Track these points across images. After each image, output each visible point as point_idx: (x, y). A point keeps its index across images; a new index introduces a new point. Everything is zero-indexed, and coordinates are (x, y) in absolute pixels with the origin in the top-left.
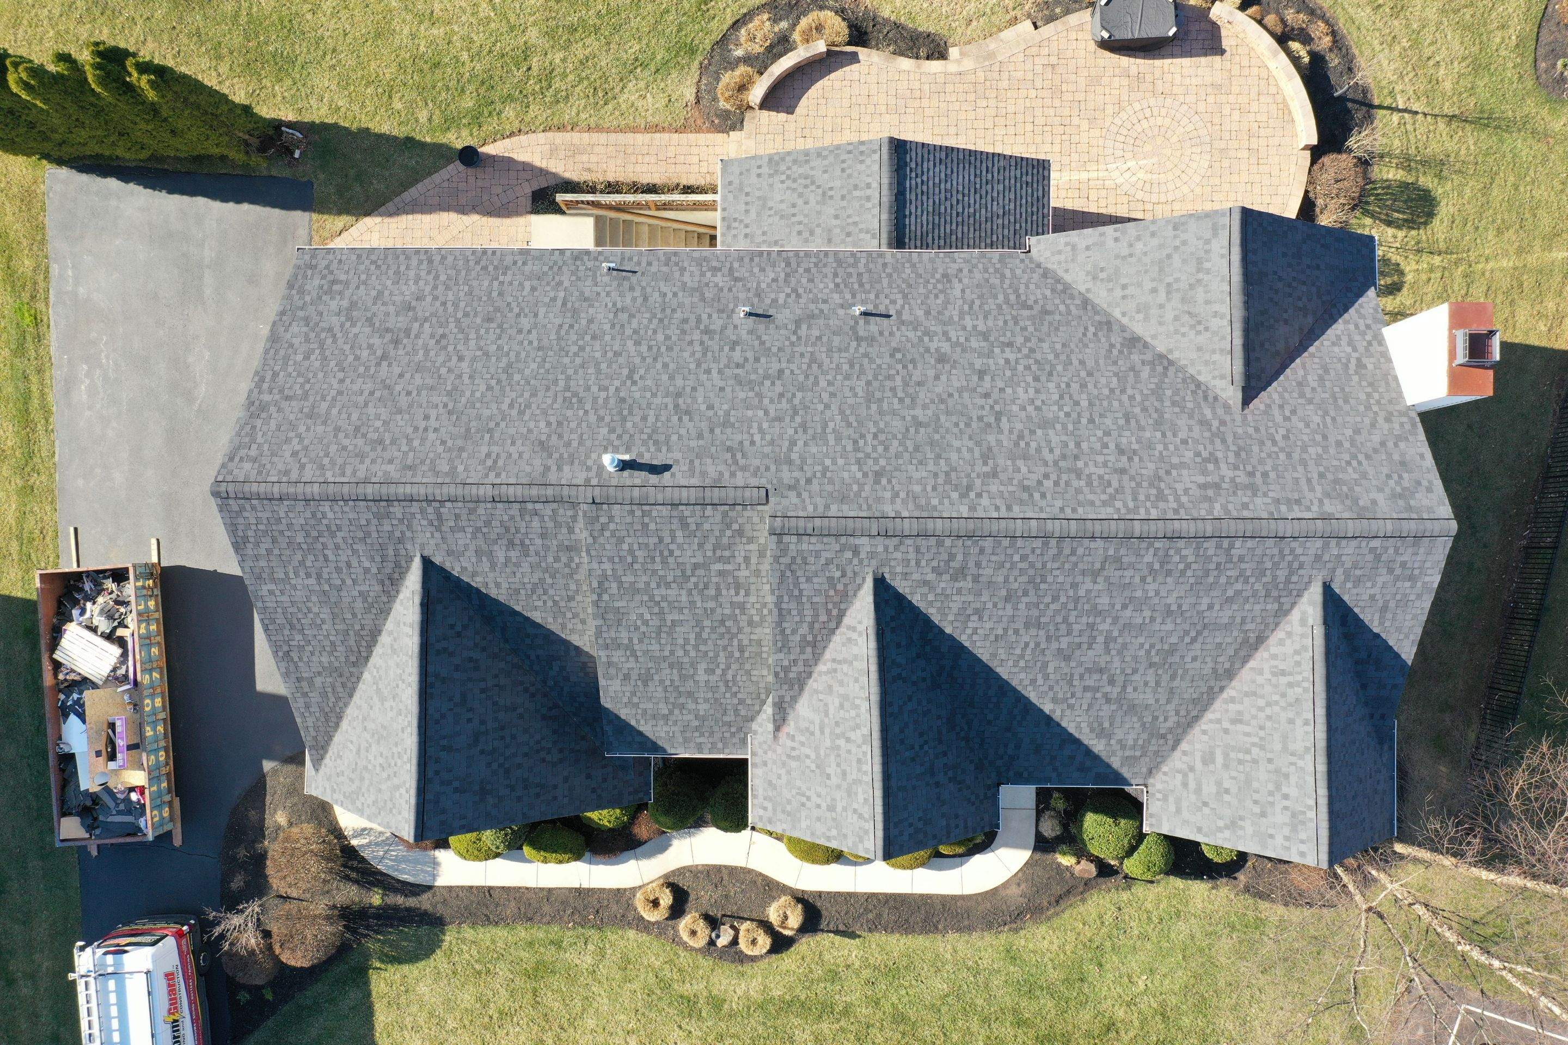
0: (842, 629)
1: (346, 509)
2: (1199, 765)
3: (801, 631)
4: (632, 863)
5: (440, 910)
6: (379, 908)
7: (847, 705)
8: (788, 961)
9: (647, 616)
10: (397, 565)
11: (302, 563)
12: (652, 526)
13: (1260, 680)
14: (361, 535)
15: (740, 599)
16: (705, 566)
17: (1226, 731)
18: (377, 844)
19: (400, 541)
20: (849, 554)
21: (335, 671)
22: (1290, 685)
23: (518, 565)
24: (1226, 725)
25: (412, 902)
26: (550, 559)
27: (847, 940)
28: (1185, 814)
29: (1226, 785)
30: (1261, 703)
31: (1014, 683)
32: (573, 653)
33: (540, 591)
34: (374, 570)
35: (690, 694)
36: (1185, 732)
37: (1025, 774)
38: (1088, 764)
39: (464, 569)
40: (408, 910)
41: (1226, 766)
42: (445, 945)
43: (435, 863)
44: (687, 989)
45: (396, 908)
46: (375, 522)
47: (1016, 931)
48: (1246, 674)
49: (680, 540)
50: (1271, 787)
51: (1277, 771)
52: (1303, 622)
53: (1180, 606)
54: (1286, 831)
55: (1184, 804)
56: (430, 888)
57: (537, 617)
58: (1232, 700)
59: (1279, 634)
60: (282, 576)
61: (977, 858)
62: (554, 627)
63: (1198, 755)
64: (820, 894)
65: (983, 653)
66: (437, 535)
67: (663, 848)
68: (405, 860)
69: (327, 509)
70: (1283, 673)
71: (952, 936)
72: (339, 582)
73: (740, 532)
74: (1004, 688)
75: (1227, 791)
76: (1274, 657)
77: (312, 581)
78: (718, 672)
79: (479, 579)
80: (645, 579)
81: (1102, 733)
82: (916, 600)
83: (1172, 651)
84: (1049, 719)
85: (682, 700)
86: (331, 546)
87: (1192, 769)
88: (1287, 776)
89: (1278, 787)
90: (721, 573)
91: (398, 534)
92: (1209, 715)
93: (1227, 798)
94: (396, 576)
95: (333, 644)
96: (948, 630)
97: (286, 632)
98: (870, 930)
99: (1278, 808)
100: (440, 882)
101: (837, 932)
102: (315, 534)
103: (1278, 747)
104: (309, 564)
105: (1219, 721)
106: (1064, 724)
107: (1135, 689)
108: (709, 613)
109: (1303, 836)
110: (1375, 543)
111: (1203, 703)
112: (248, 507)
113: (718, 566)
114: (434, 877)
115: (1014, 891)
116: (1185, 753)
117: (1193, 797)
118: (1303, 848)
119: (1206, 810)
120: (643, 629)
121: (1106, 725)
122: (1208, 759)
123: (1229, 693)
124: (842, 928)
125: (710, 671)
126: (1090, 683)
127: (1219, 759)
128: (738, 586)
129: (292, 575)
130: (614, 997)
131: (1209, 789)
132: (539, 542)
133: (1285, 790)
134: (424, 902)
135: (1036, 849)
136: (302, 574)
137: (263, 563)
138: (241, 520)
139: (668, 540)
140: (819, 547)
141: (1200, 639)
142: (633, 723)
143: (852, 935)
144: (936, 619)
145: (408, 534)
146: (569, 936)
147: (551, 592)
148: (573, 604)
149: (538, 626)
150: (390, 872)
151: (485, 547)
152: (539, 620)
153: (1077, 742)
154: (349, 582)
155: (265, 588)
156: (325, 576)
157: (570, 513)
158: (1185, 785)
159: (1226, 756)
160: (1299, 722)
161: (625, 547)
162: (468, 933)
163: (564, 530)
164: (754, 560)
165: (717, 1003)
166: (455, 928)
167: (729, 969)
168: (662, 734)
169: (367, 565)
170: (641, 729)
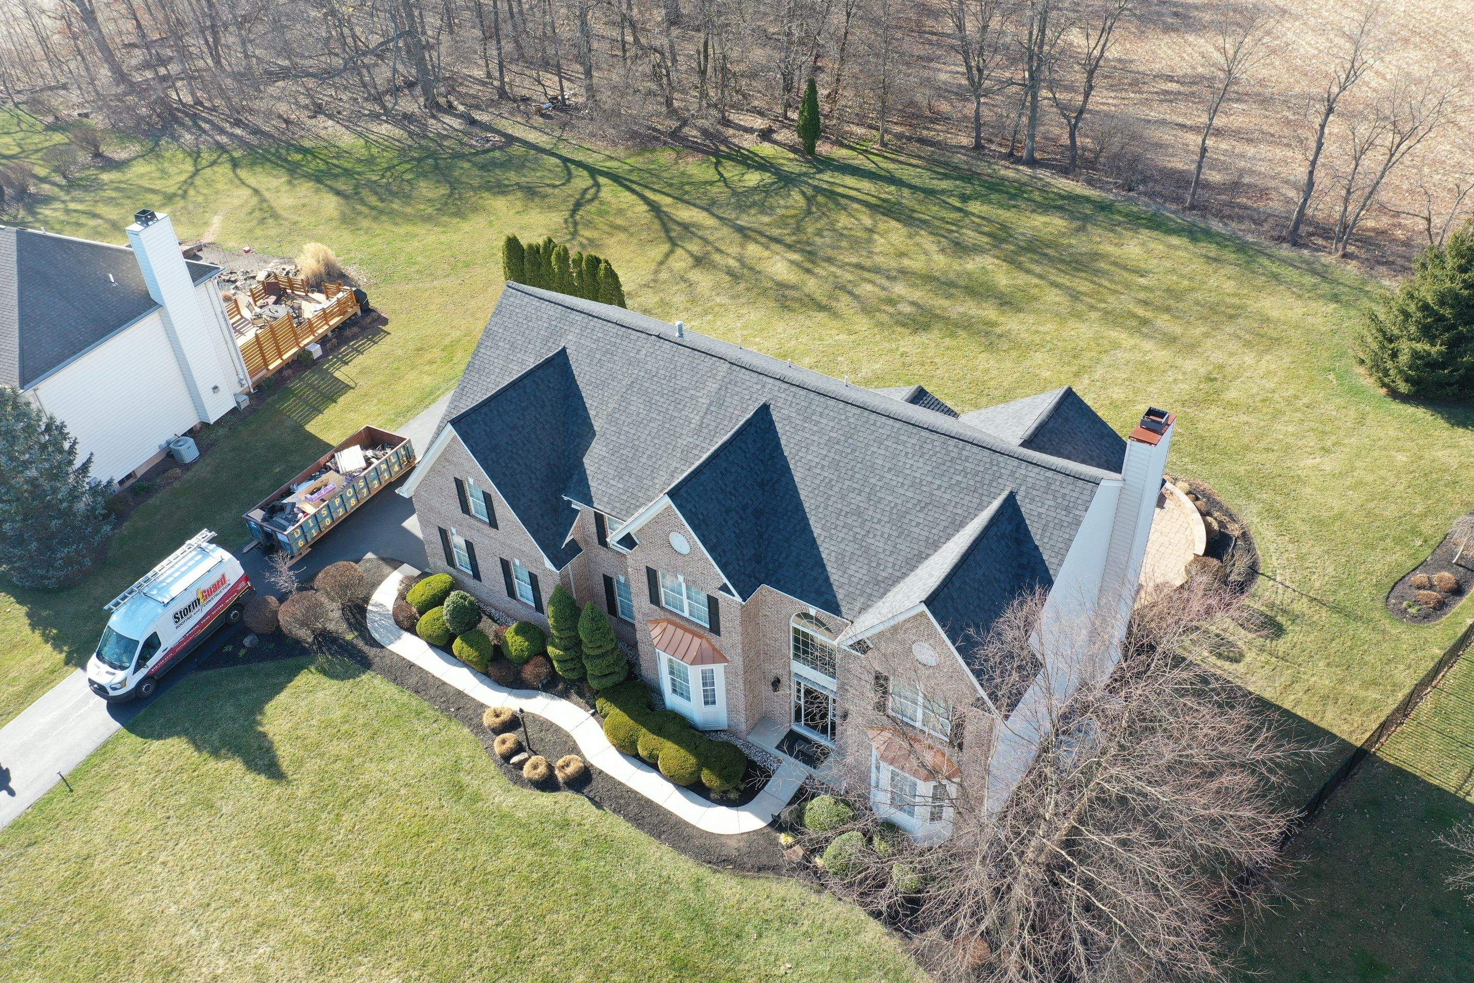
4: (505, 695)
5: (377, 661)
6: (347, 642)
8: (545, 799)
14: (548, 325)
15: (692, 415)
16: (687, 390)
18: (380, 614)
19: (561, 334)
20: (759, 387)
25: (366, 649)
26: (618, 367)
27: (594, 808)
33: (601, 387)
35: (631, 469)
36: (893, 585)
37: (782, 583)
38: (823, 589)
40: (360, 651)
42: (358, 680)
43: (399, 638)
44: (467, 779)
45: (354, 647)
46: (558, 319)
47: (715, 871)
48: (945, 547)
53: (921, 480)
56: (383, 647)
59: (975, 521)
61: (723, 809)
64: (601, 772)
65: (798, 476)
66: (579, 335)
67: (529, 696)
68: (386, 628)
69: (544, 305)
71: (665, 847)
72: (518, 350)
74: (798, 506)
77: (507, 345)
78: (654, 459)
79: (578, 369)
82: (778, 426)
84: (814, 541)
85: (624, 472)
86: (530, 327)
91: (563, 331)
97: (473, 373)
98: (614, 811)
100: (389, 647)
101: (591, 799)
102: (529, 318)
106: (821, 549)
107: (875, 535)
110: (1050, 474)
112: (514, 294)
113: (693, 391)
114: (391, 643)
115: (733, 843)
120: (634, 417)
121: (847, 559)
123: (931, 560)
124: (597, 799)
125: (650, 457)
126: (849, 521)
128: (695, 407)
129: (502, 340)
130: (419, 760)
132: (620, 354)
134: (372, 652)
135: (771, 825)
136: (506, 340)
137: (495, 328)
138: (505, 300)
139: (678, 368)
140: (748, 378)
141: (925, 511)
142: (590, 478)
143: (600, 807)
144: (783, 442)
145: (567, 331)
146: (429, 713)
147: (605, 390)
150: (371, 629)
151: (594, 349)
152: (588, 406)
153: (823, 567)
154: (522, 351)
162: (377, 680)
165: (476, 798)
166: (373, 674)
167: (505, 781)
168: (600, 492)
169: (537, 344)
170: (591, 484)
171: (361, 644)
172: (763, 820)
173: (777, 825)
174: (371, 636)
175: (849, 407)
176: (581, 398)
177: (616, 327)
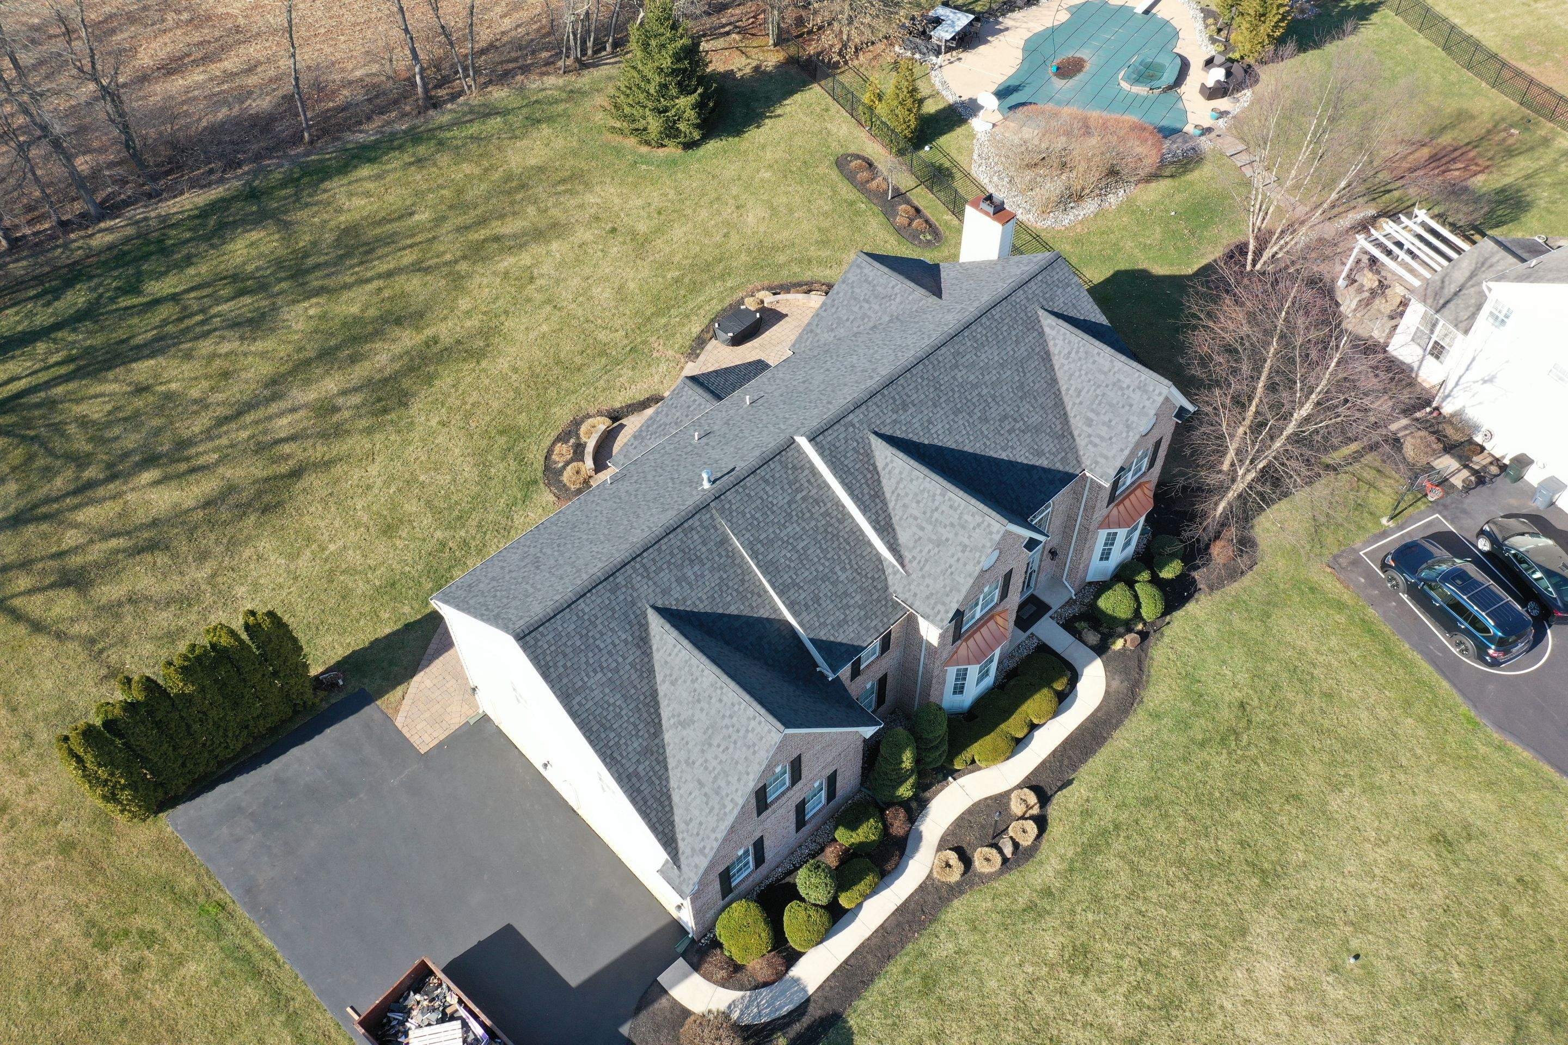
0: (882, 473)
1: (593, 598)
2: (1089, 430)
3: (866, 491)
4: (911, 862)
5: (829, 1008)
7: (920, 498)
8: (1055, 829)
9: (789, 555)
10: (641, 625)
11: (587, 662)
12: (753, 494)
13: (1066, 368)
14: (610, 613)
15: (823, 510)
16: (793, 500)
17: (1081, 403)
18: (747, 1007)
19: (633, 603)
20: (851, 429)
21: (646, 751)
22: (1077, 352)
23: (703, 576)
24: (1077, 401)
25: (806, 1021)
26: (717, 558)
27: (1070, 788)
28: (1110, 454)
29: (1107, 419)
30: (1077, 374)
31: (978, 452)
32: (768, 625)
33: (725, 588)
34: (630, 639)
35: (846, 594)
36: (1069, 427)
38: (1049, 478)
39: (677, 600)
40: (809, 1028)
41: (1098, 414)
42: (855, 1029)
43: (796, 981)
44: (1022, 902)
45: (800, 1036)
46: (613, 597)
47: (1141, 701)
48: (1060, 374)
49: (771, 493)
50: (1120, 393)
51: (1114, 384)
52: (1052, 328)
53: (1002, 359)
54: (1145, 397)
55: (1105, 452)
56: (808, 1000)
57: (733, 610)
58: (1068, 389)
59: (1051, 344)
60: (580, 683)
61: (1080, 686)
62: (746, 612)
63: (1085, 428)
64: (1031, 775)
65: (951, 444)
66: (650, 583)
67: (919, 837)
68: (774, 998)
69: (583, 605)
70: (1069, 353)
71: (1116, 734)
72: (614, 665)
73: (794, 468)
74: (978, 458)
75: (1110, 421)
76: (1060, 352)
77: (600, 675)
78: (848, 567)
79: (689, 603)
80: (771, 530)
81: (1040, 454)
82: (899, 434)
83: (1022, 386)
85: (845, 601)
86: (598, 636)
87: (1090, 436)
88: (1119, 380)
89: (1121, 388)
90: (804, 499)
91: (629, 599)
92: (1068, 408)
93: (1113, 423)
94: (644, 635)
95: (636, 726)
96: (926, 442)
97: (603, 736)
98: (1074, 771)
99: (1132, 395)
100: (810, 992)
101: (1060, 789)
102: (584, 632)
103: (1102, 377)
104: (591, 661)
105: (1074, 404)
106: (1019, 461)
107: (1028, 417)
108: (816, 529)
109: (1151, 389)
110: (1040, 278)
111: (1059, 404)
112: (539, 636)
113: (799, 496)
114: (804, 990)
115: (1116, 684)
116: (1079, 435)
117: (1104, 444)
118: (1157, 392)
119: (1114, 440)
121: (1036, 447)
122: (1089, 422)
123: (1063, 389)
124: (1059, 784)
125: (843, 569)
126: (1008, 428)
127: (1091, 415)
128: (817, 502)
129: (586, 679)
130: (988, 953)
131: (1104, 431)
132: (704, 549)
133: (1125, 386)
134: (814, 1012)
135: (1100, 655)
136: (592, 674)
137: (565, 681)
138: (539, 651)
139: (765, 497)
141: (1026, 371)
142: (832, 639)
143: (1070, 782)
144: (915, 439)
145: (635, 594)
146: (923, 943)
147: (731, 584)
148: (746, 585)
149: (737, 617)
150: (774, 1016)
151: (679, 574)
152: (736, 613)
153: (1033, 467)
154: (620, 660)
155: (574, 702)
156: (605, 665)
157: (708, 516)
158: (1095, 445)
159: (1093, 411)
160: (1097, 358)
161: (748, 516)
162: (862, 1005)
163: (712, 531)
164: (813, 480)
165: (1047, 892)
166: (849, 1010)
167: (1030, 866)
168: (852, 635)
169: (624, 637)
170: (839, 640)
171: (797, 1027)
172: (1094, 659)
173: (1101, 649)
174: (784, 1017)
175: (914, 371)
176: (722, 616)
177: (671, 536)
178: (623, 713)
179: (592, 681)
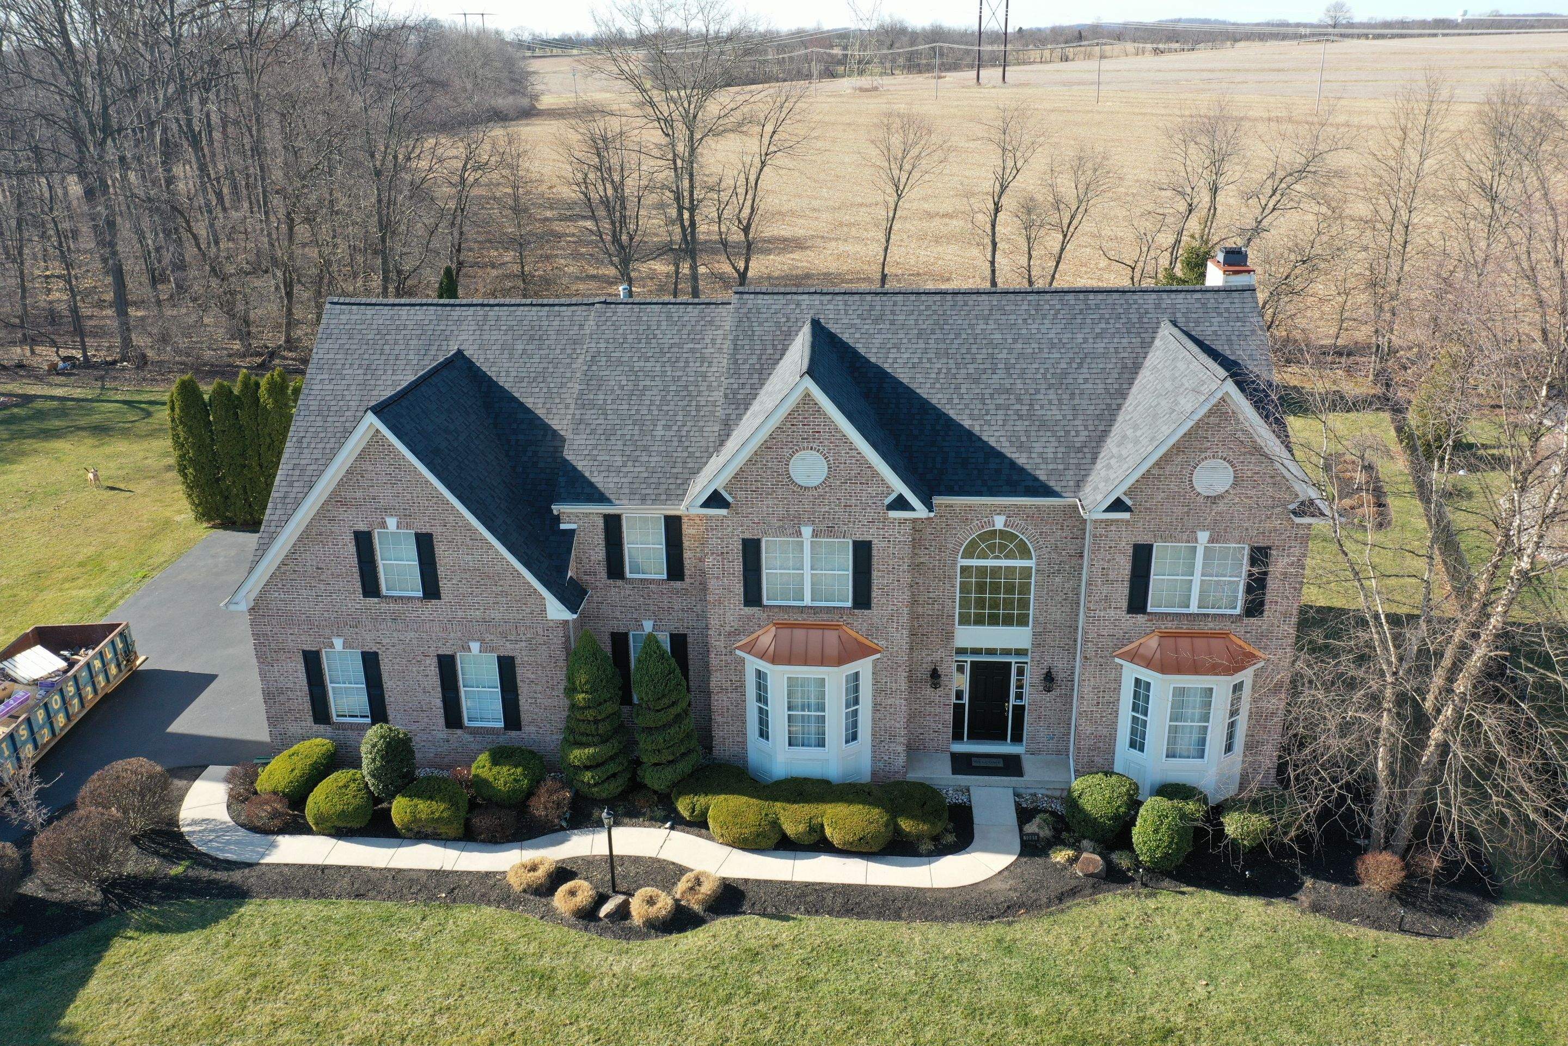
0: (786, 356)
2: (1116, 451)
3: (750, 362)
5: (253, 884)
6: (175, 878)
8: (693, 940)
12: (645, 319)
13: (1145, 380)
14: (419, 332)
15: (704, 369)
16: (680, 346)
17: (1130, 420)
18: (211, 831)
19: (447, 338)
20: (793, 306)
22: (1166, 360)
23: (530, 356)
24: (1129, 417)
26: (558, 351)
27: (777, 922)
28: (1113, 477)
29: (1140, 434)
30: (1150, 386)
31: (934, 401)
32: (549, 437)
33: (540, 379)
34: (415, 362)
37: (956, 488)
38: (1015, 477)
39: (487, 360)
40: (210, 882)
41: (1136, 429)
42: (235, 917)
43: (274, 845)
45: (197, 880)
46: (435, 322)
47: (1010, 924)
48: (1133, 391)
49: (664, 327)
50: (1172, 400)
51: (1174, 390)
52: (1163, 338)
53: (1060, 340)
55: (1111, 474)
57: (529, 402)
58: (1130, 405)
59: (1149, 357)
60: (339, 367)
61: (949, 859)
62: (540, 412)
63: (1114, 448)
64: (746, 881)
65: (904, 378)
66: (478, 332)
67: (558, 842)
68: (238, 842)
70: (1159, 363)
71: (920, 925)
72: (381, 373)
73: (711, 322)
74: (925, 406)
75: (1142, 436)
76: (1151, 365)
77: (360, 372)
78: (675, 428)
79: (495, 369)
81: (1021, 447)
82: (845, 337)
83: (1065, 374)
84: (970, 434)
85: (637, 453)
86: (392, 342)
88: (1182, 384)
89: (1177, 394)
90: (692, 351)
91: (448, 333)
92: (1116, 425)
96: (873, 360)
97: (312, 419)
98: (808, 912)
99: (1182, 400)
100: (265, 861)
101: (763, 915)
103: (1169, 384)
104: (366, 357)
105: (1124, 421)
106: (985, 438)
107: (1042, 407)
108: (676, 380)
110: (1197, 295)
111: (1108, 416)
113: (690, 346)
114: (265, 856)
115: (1000, 887)
116: (1104, 456)
117: (1117, 465)
118: (1207, 389)
119: (1129, 458)
120: (618, 392)
121: (1024, 439)
122: (1122, 441)
123: (1126, 405)
124: (771, 911)
126: (1001, 402)
127: (1130, 432)
128: (703, 359)
129: (347, 367)
131: (1128, 449)
132: (553, 337)
133: (1183, 390)
134: (237, 876)
135: (1021, 854)
136: (356, 367)
139: (654, 327)
140: (770, 302)
141: (1086, 366)
142: (587, 474)
143: (787, 919)
144: (862, 351)
146: (405, 912)
147: (549, 380)
148: (564, 390)
149: (528, 411)
150: (211, 852)
151: (510, 342)
152: (530, 406)
153: (1000, 455)
158: (1109, 468)
159: (1135, 426)
160: (1178, 363)
161: (621, 332)
162: (274, 906)
163: (576, 328)
164: (719, 341)
165: (584, 979)
166: (258, 901)
167: (609, 943)
168: (611, 485)
169: (411, 357)
170: (593, 480)
171: (205, 874)
172: (1008, 852)
173: (1033, 849)
174: (216, 859)
175: (924, 297)
176: (515, 400)
177: (534, 309)
178: (347, 414)
179: (350, 372)
